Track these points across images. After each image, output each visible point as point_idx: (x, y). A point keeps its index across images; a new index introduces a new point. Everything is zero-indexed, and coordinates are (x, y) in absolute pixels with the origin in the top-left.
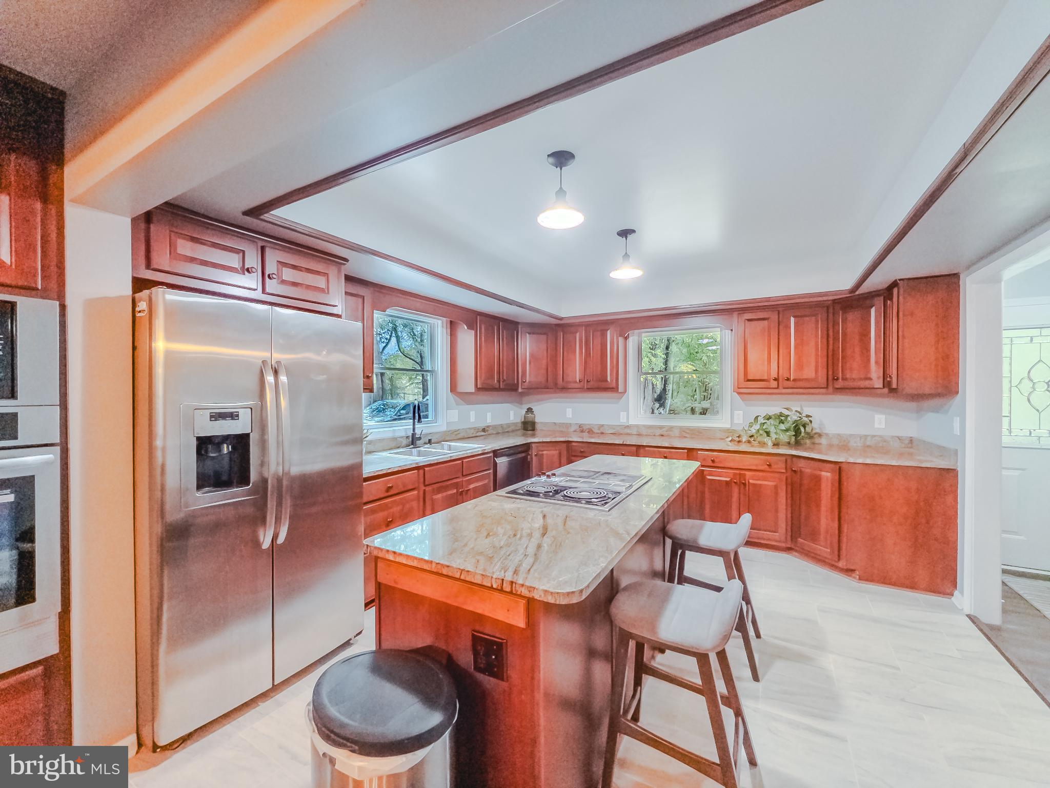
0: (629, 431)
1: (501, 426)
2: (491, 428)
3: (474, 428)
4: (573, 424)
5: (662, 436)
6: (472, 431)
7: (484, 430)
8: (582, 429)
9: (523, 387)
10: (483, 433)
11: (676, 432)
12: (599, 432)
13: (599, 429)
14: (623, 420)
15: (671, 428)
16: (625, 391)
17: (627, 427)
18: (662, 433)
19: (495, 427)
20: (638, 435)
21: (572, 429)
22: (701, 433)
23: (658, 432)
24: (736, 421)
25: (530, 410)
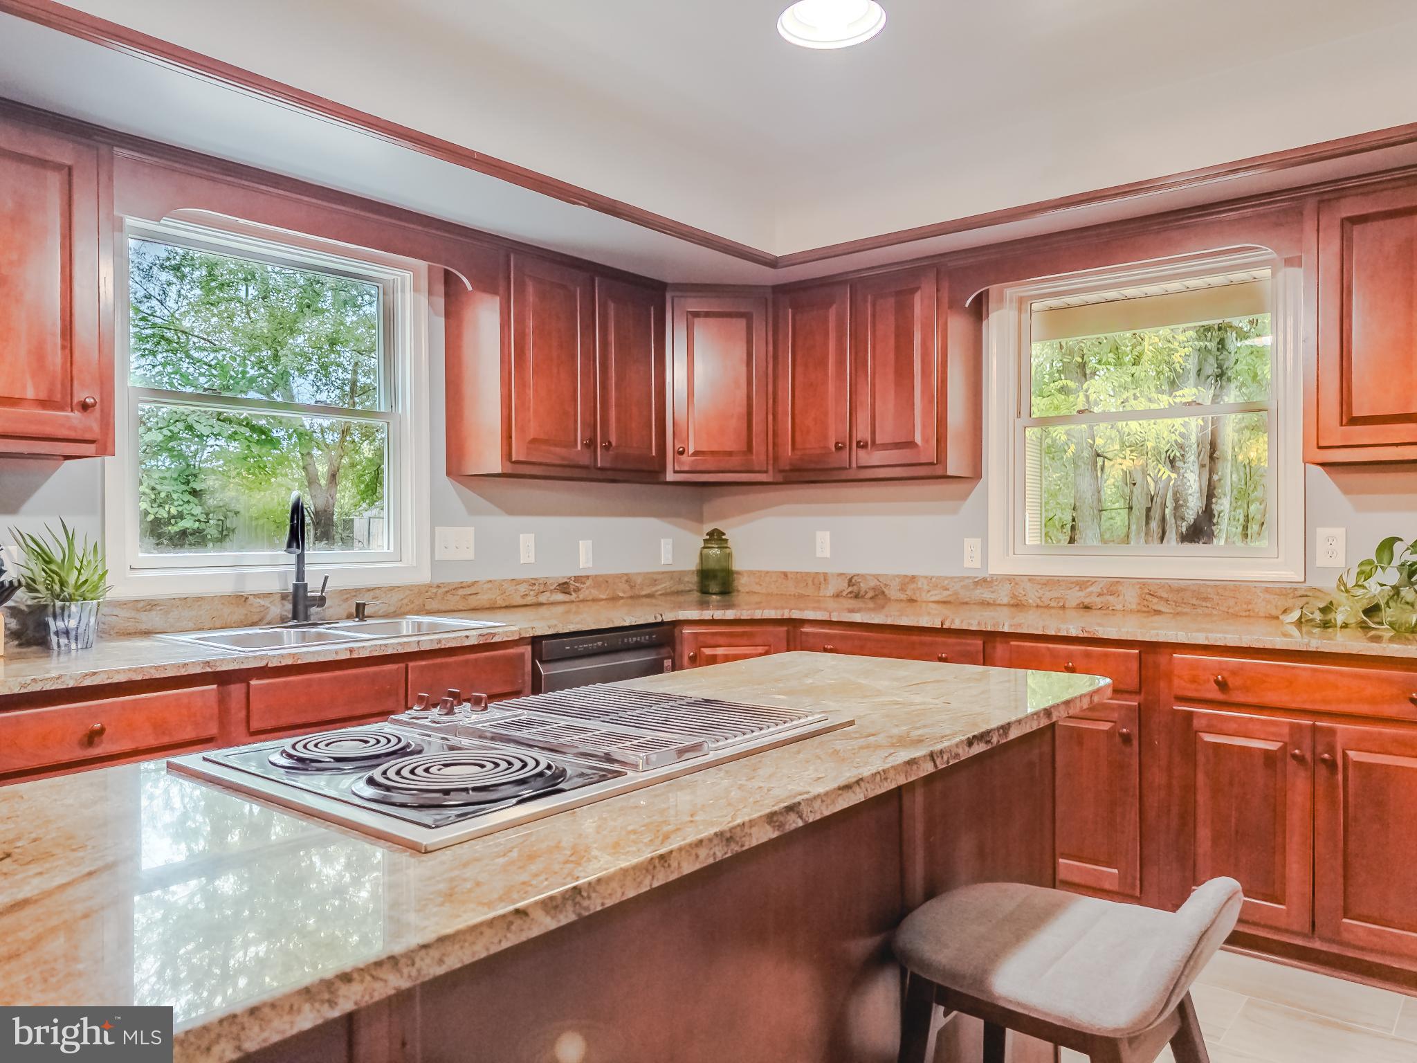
0: (987, 595)
1: (628, 579)
2: (589, 583)
3: (532, 583)
4: (833, 575)
5: (1087, 607)
6: (523, 589)
7: (564, 587)
8: (855, 589)
9: (677, 468)
10: (560, 597)
11: (1131, 597)
12: (903, 597)
13: (902, 590)
14: (971, 562)
15: (1113, 587)
16: (976, 473)
17: (984, 582)
18: (1087, 601)
19: (602, 581)
20: (1017, 605)
21: (831, 590)
22: (1206, 599)
23: (1075, 597)
24: (1321, 560)
25: (716, 537)
